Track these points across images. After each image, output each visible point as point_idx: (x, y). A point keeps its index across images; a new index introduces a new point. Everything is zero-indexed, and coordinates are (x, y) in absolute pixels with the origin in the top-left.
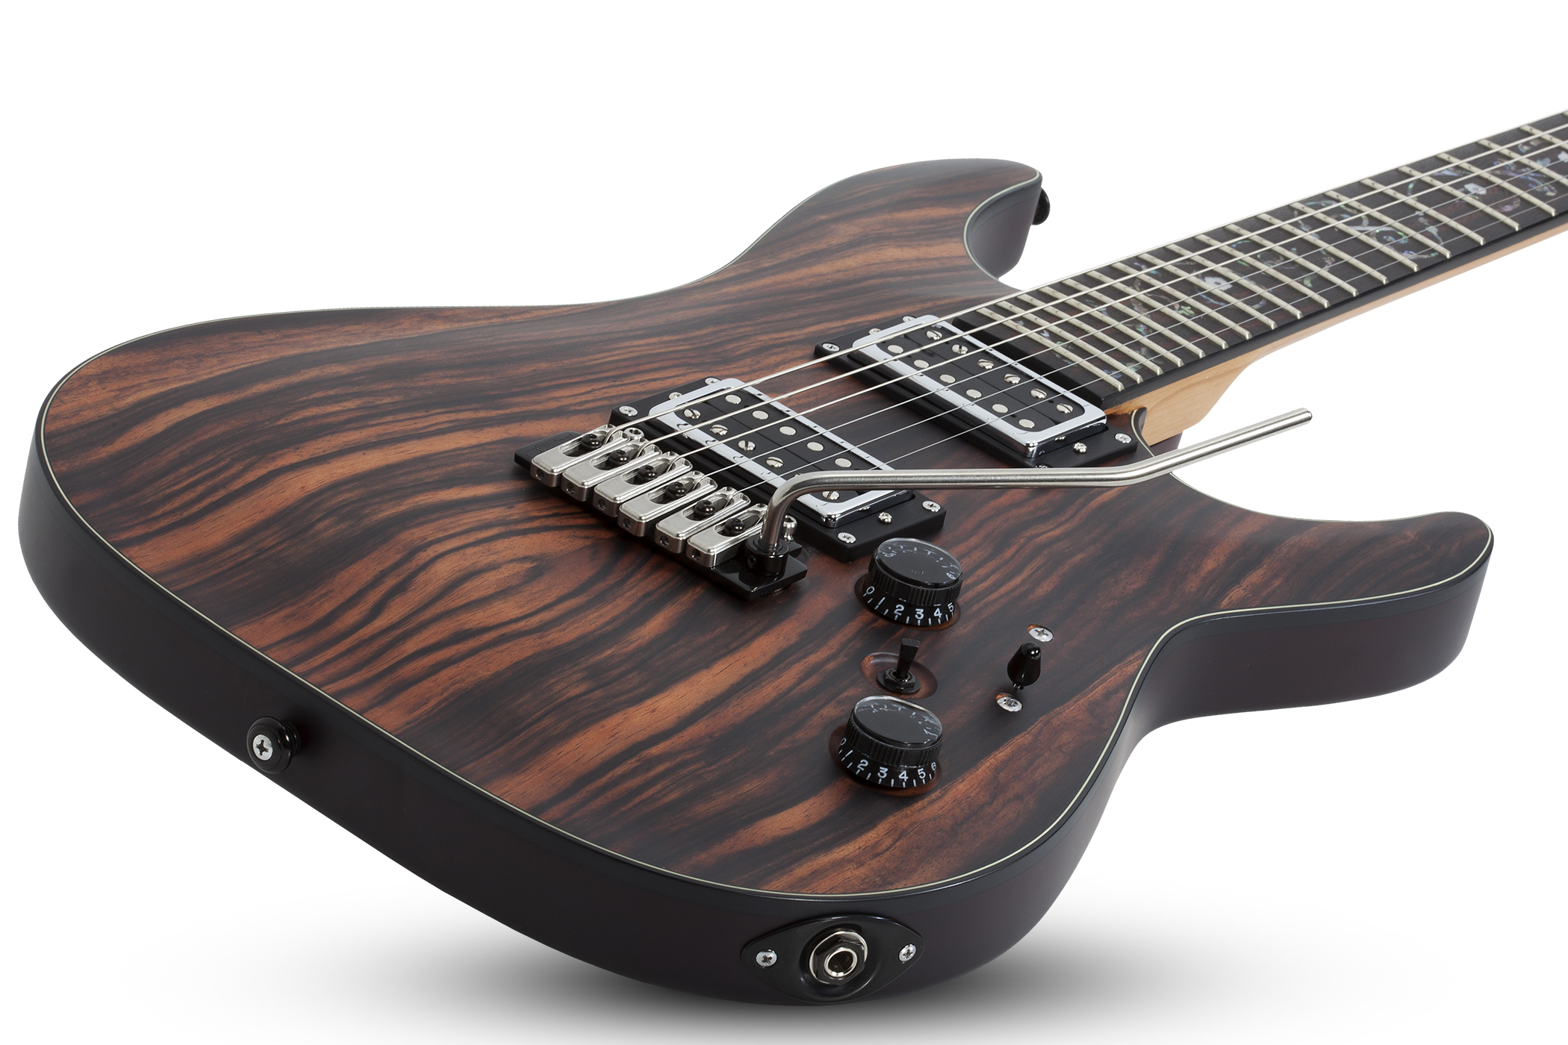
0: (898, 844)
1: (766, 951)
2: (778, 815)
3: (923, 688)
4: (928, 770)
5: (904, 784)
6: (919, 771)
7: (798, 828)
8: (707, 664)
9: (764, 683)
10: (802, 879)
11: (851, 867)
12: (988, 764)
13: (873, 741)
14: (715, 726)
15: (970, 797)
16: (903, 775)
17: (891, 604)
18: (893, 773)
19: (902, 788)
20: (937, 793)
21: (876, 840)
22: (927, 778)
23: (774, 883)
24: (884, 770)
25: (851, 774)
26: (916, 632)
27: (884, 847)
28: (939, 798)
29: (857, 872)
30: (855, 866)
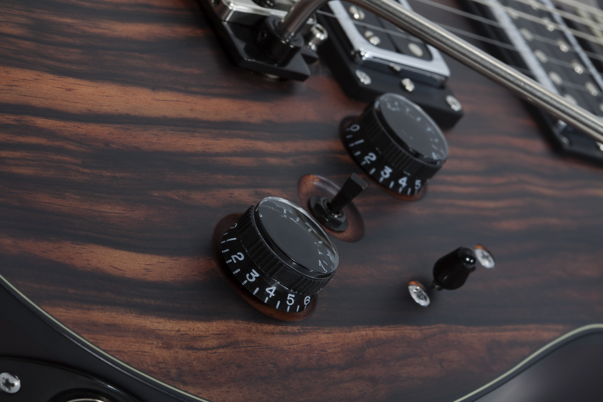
0: (221, 350)
1: (13, 374)
2: (118, 251)
3: (348, 232)
4: (299, 300)
5: (267, 299)
6: (289, 295)
7: (129, 275)
8: (155, 87)
9: (196, 134)
10: (95, 324)
11: (155, 343)
12: (363, 333)
13: (259, 238)
14: (119, 138)
15: (325, 351)
16: (271, 291)
17: (366, 150)
18: (262, 283)
19: (262, 302)
20: (295, 329)
21: (201, 333)
22: (293, 308)
23: (61, 309)
24: (255, 274)
25: (221, 259)
26: (374, 186)
27: (204, 344)
28: (294, 334)
29: (157, 352)
30: (160, 345)
